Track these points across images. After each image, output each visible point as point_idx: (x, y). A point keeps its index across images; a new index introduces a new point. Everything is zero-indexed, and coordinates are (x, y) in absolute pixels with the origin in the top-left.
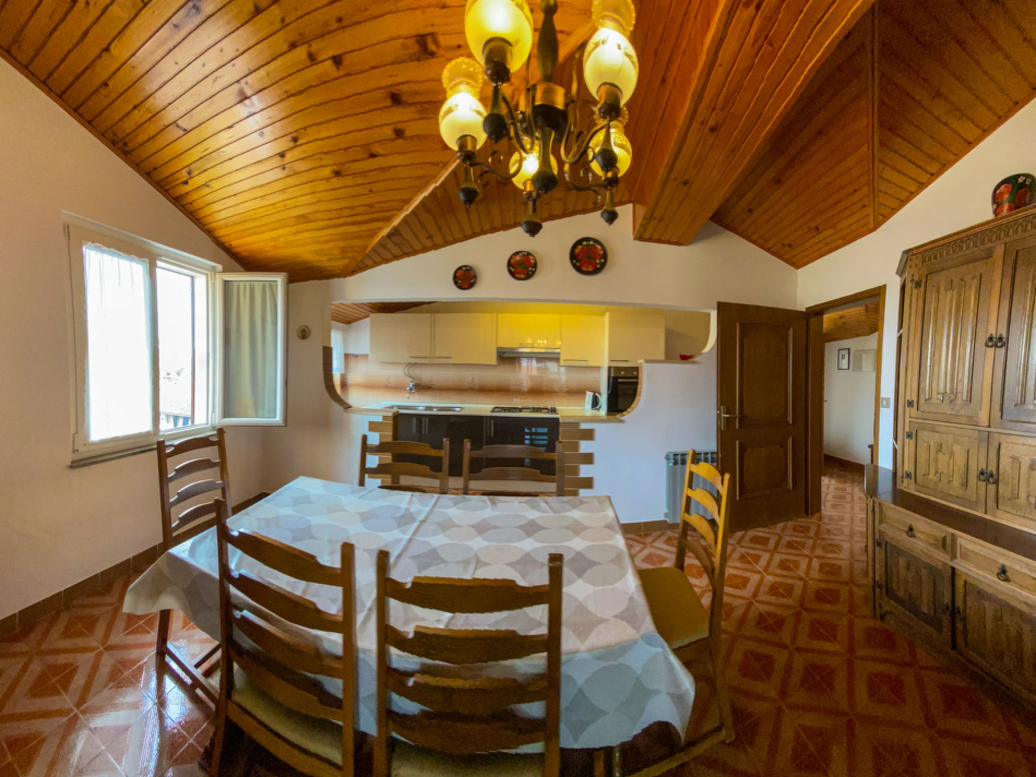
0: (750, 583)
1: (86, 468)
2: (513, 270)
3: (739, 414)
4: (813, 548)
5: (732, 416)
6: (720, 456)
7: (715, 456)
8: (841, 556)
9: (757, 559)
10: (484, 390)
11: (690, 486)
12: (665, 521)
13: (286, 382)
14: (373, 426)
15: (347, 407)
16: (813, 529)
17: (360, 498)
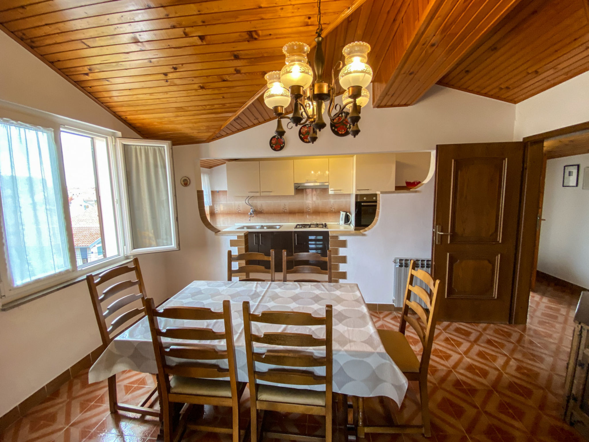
0: (452, 358)
1: (16, 309)
2: (303, 137)
3: (451, 232)
4: (513, 351)
5: (445, 233)
6: (434, 263)
7: (430, 263)
8: (542, 366)
9: (459, 344)
10: (292, 213)
11: (411, 283)
12: (393, 305)
13: (177, 219)
14: (233, 243)
15: (217, 231)
16: (515, 337)
17: (230, 287)
